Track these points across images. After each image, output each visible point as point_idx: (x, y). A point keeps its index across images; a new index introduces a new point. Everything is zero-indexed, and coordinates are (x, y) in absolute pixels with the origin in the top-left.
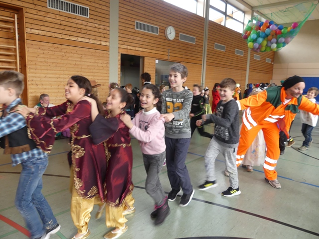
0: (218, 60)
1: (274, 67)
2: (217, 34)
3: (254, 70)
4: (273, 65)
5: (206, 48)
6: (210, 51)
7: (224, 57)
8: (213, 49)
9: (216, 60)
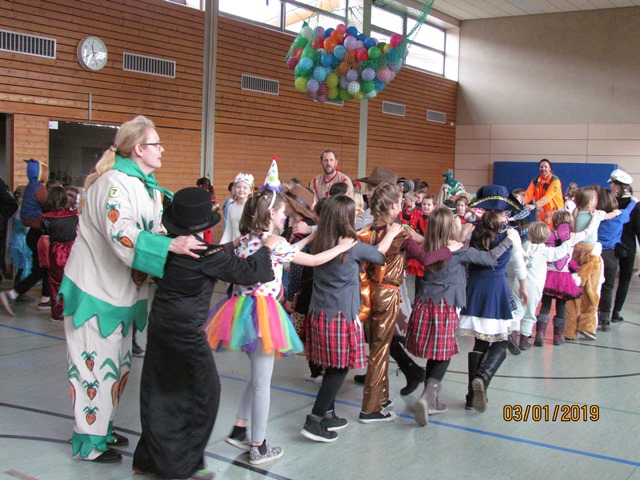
0: (258, 118)
1: (458, 136)
2: (248, 51)
3: (384, 144)
4: (454, 128)
5: (213, 87)
6: (226, 96)
7: (275, 109)
8: (236, 91)
9: (248, 117)
